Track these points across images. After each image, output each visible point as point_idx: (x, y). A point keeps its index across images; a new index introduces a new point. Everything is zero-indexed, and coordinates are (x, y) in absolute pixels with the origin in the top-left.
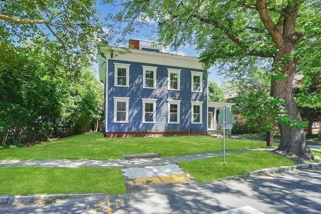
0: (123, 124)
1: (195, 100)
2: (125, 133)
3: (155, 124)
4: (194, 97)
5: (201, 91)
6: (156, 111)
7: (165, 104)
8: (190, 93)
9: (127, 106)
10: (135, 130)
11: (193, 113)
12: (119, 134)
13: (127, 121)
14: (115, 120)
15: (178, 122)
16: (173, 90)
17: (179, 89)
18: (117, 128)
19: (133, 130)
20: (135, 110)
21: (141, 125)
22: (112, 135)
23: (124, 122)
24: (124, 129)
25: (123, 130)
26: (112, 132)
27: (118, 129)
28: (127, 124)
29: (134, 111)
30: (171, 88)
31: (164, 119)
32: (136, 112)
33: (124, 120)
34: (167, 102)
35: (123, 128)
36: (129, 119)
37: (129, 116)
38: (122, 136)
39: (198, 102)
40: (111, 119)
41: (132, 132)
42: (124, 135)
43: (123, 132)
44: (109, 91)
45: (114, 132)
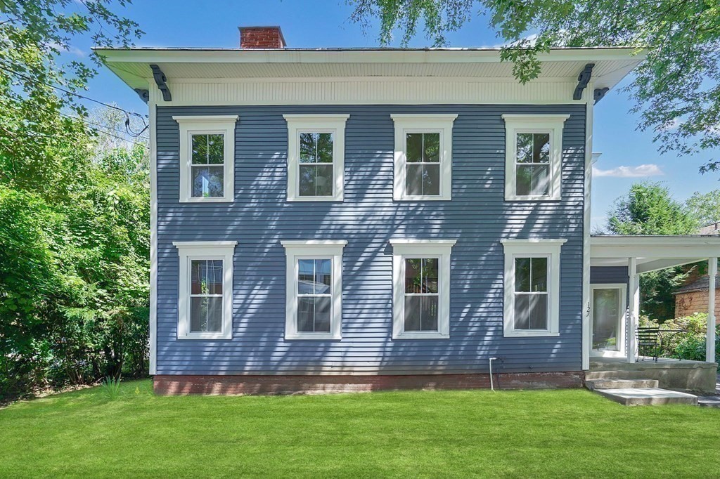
0: (212, 344)
1: (523, 234)
2: (218, 378)
3: (339, 341)
4: (516, 221)
5: (555, 194)
6: (343, 290)
7: (382, 257)
8: (498, 207)
9: (228, 275)
10: (259, 368)
11: (511, 292)
12: (198, 382)
13: (225, 333)
14: (183, 329)
15: (443, 329)
16: (418, 198)
17: (445, 193)
18: (188, 358)
19: (247, 368)
20: (257, 287)
21: (281, 349)
22: (173, 387)
23: (216, 336)
24: (215, 364)
25: (212, 368)
26: (172, 373)
27: (193, 363)
28: (226, 344)
29: (254, 292)
30: (409, 193)
31: (378, 322)
32: (259, 296)
33: (217, 327)
34: (389, 250)
35: (212, 359)
36: (235, 324)
37: (235, 311)
38: (209, 391)
39: (536, 241)
40: (168, 326)
41: (246, 373)
42: (217, 386)
43: (211, 373)
44: (162, 223)
45: (178, 373)
